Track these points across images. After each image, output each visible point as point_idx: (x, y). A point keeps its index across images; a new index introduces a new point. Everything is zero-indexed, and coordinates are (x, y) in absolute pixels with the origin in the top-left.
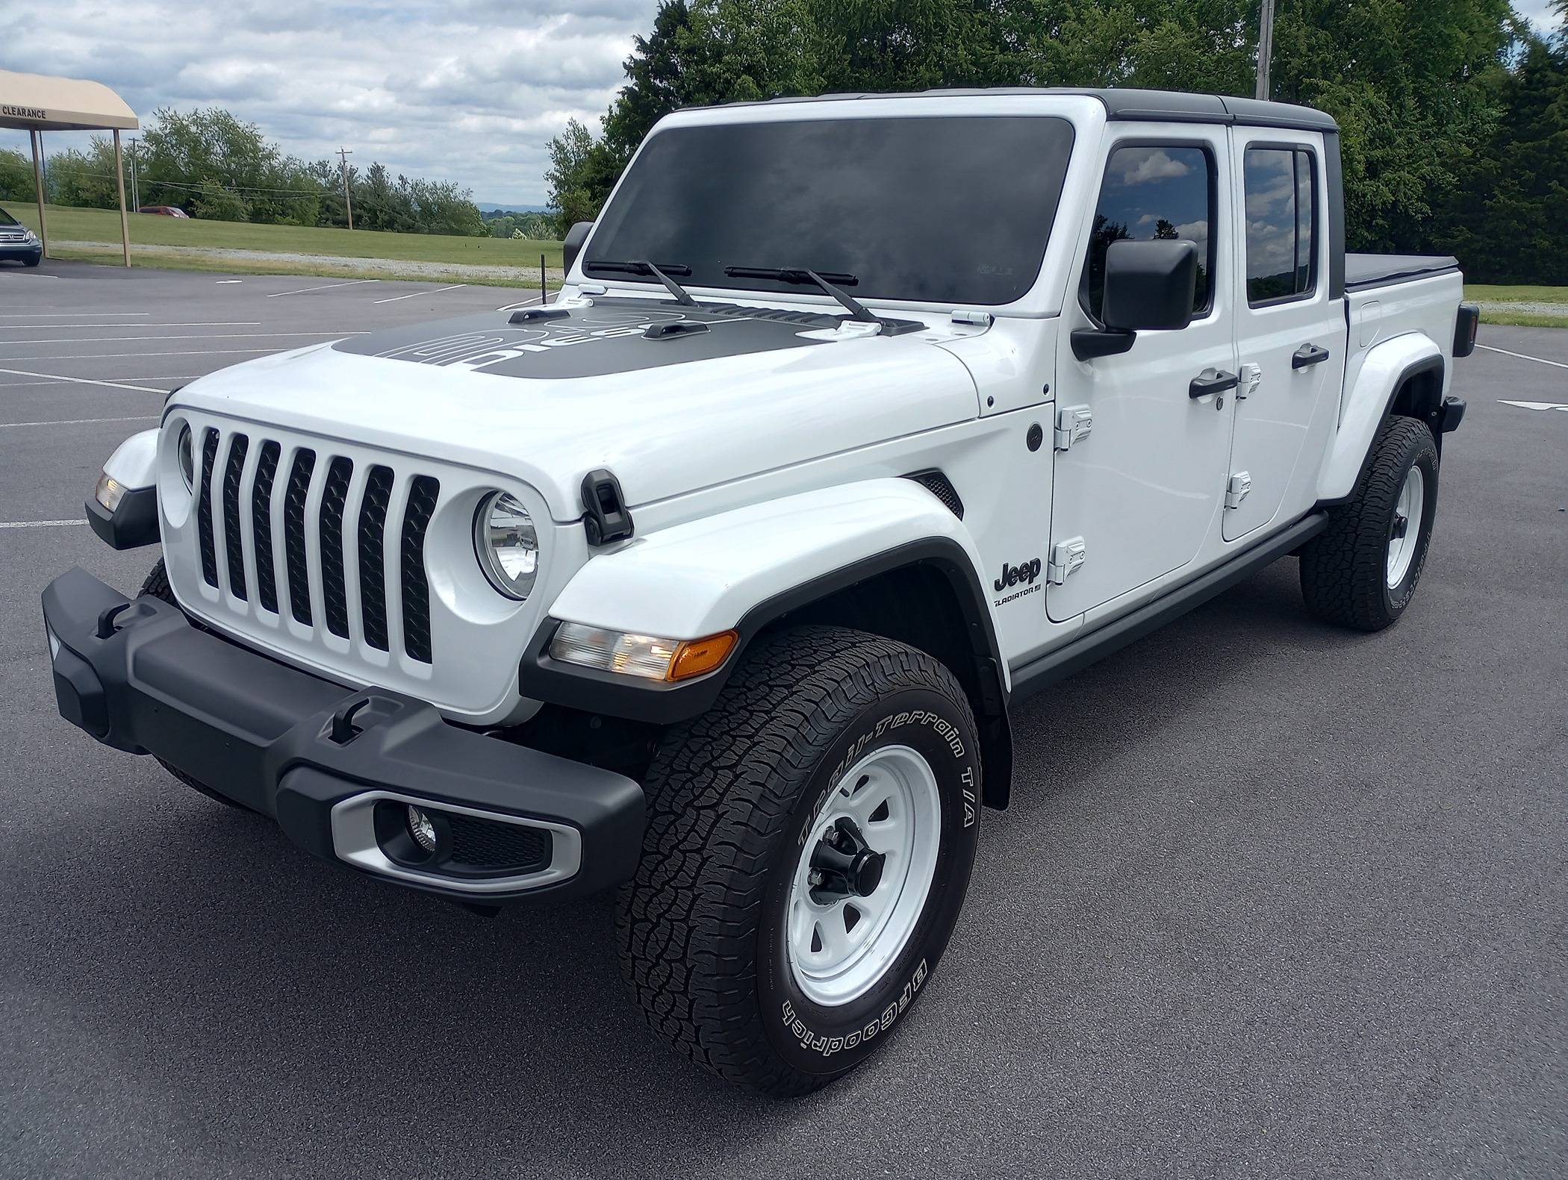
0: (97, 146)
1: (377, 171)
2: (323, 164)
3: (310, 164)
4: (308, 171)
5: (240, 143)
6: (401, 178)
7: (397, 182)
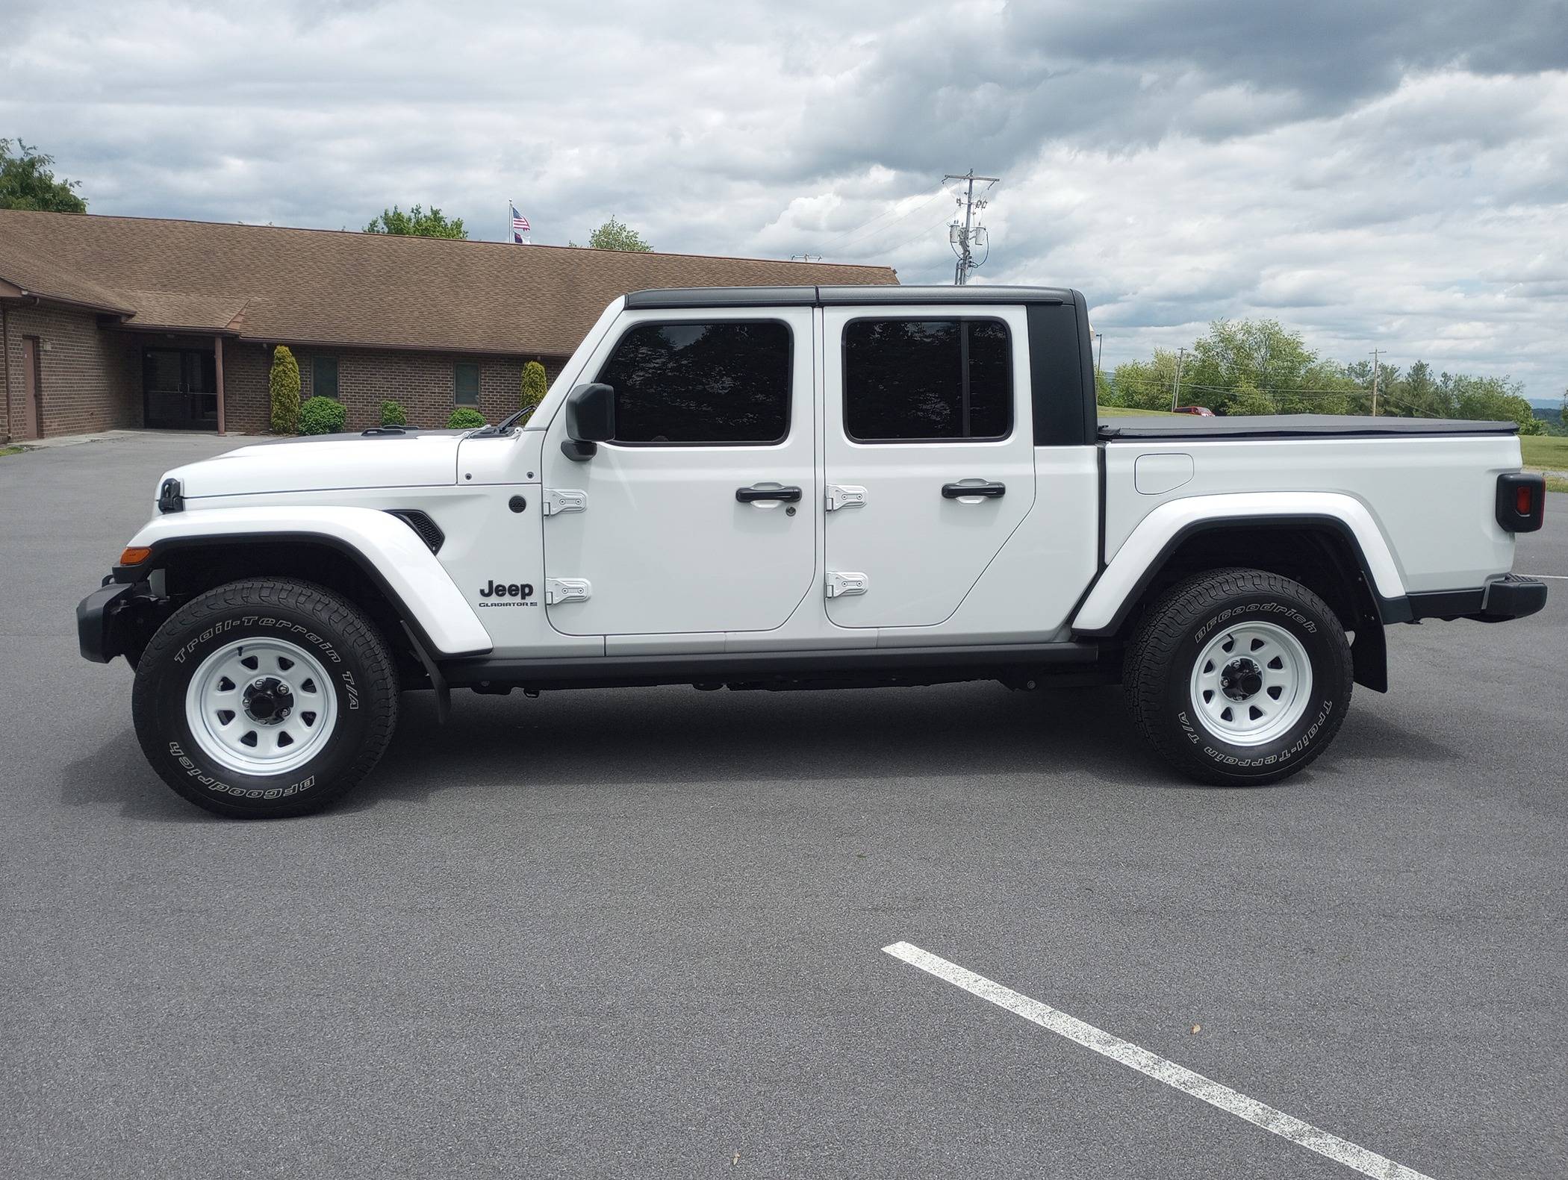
0: (1156, 356)
1: (1420, 369)
2: (1363, 365)
3: (1350, 364)
4: (1346, 372)
5: (1278, 347)
6: (1445, 375)
7: (1439, 380)
